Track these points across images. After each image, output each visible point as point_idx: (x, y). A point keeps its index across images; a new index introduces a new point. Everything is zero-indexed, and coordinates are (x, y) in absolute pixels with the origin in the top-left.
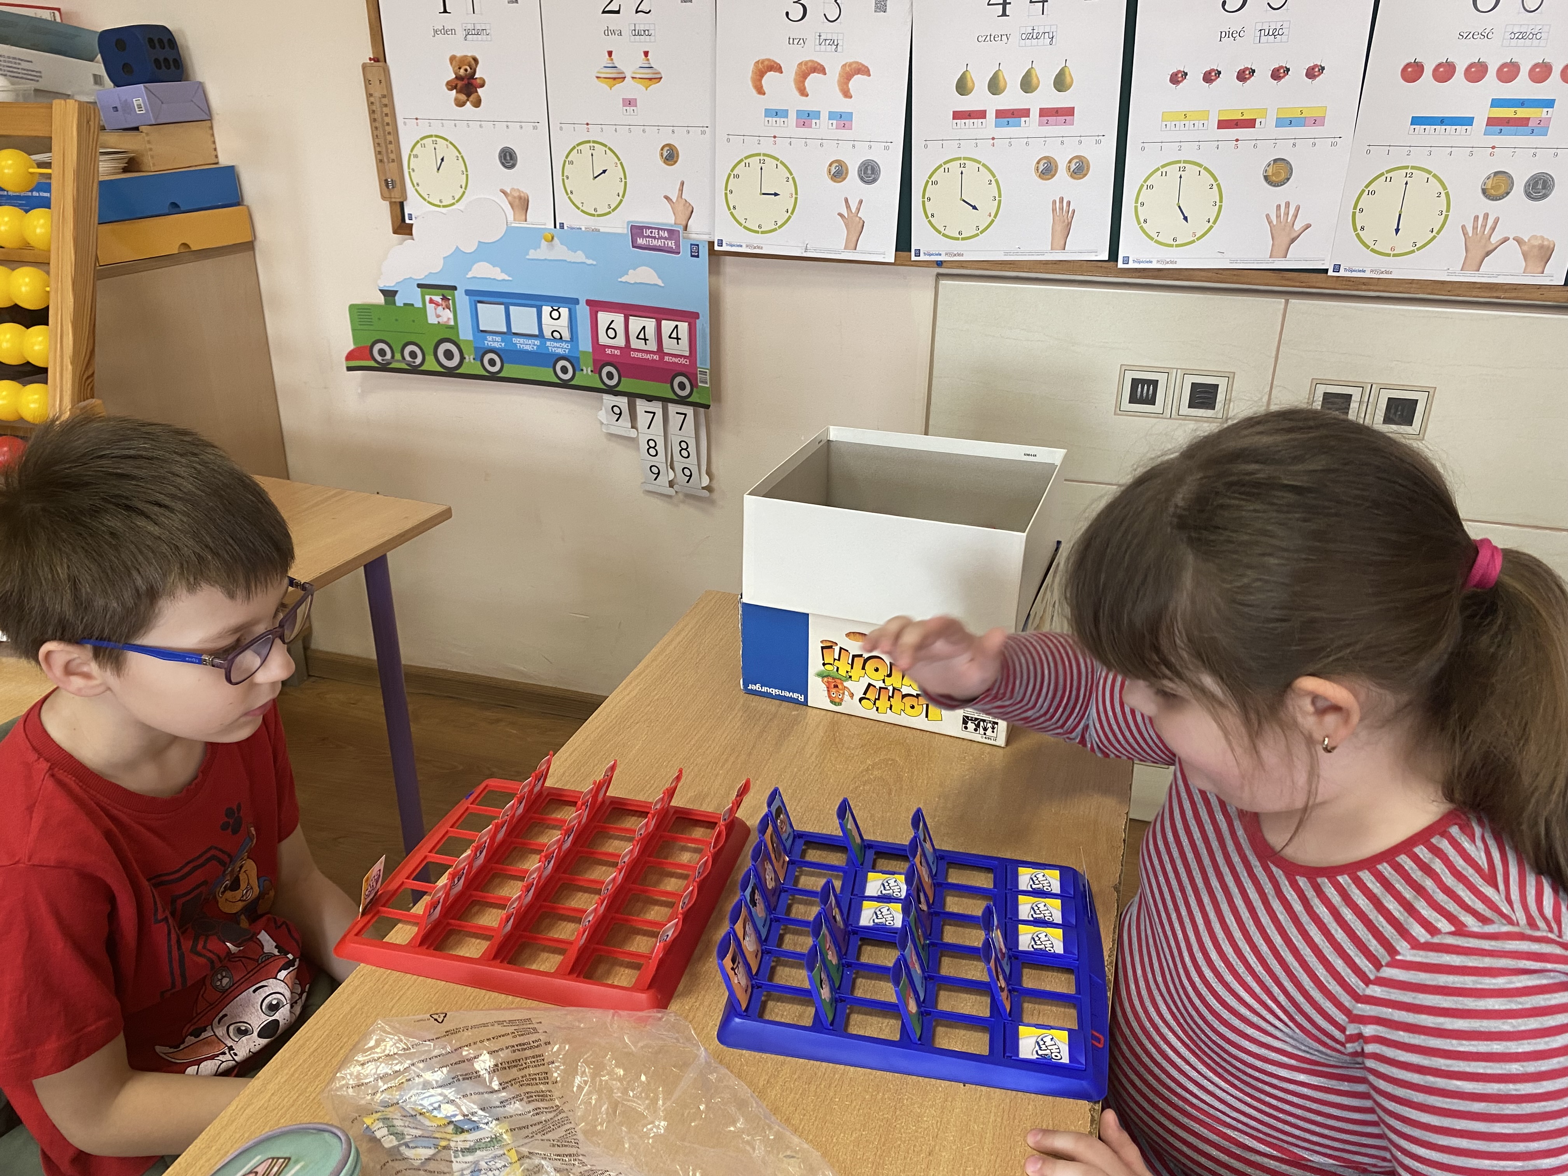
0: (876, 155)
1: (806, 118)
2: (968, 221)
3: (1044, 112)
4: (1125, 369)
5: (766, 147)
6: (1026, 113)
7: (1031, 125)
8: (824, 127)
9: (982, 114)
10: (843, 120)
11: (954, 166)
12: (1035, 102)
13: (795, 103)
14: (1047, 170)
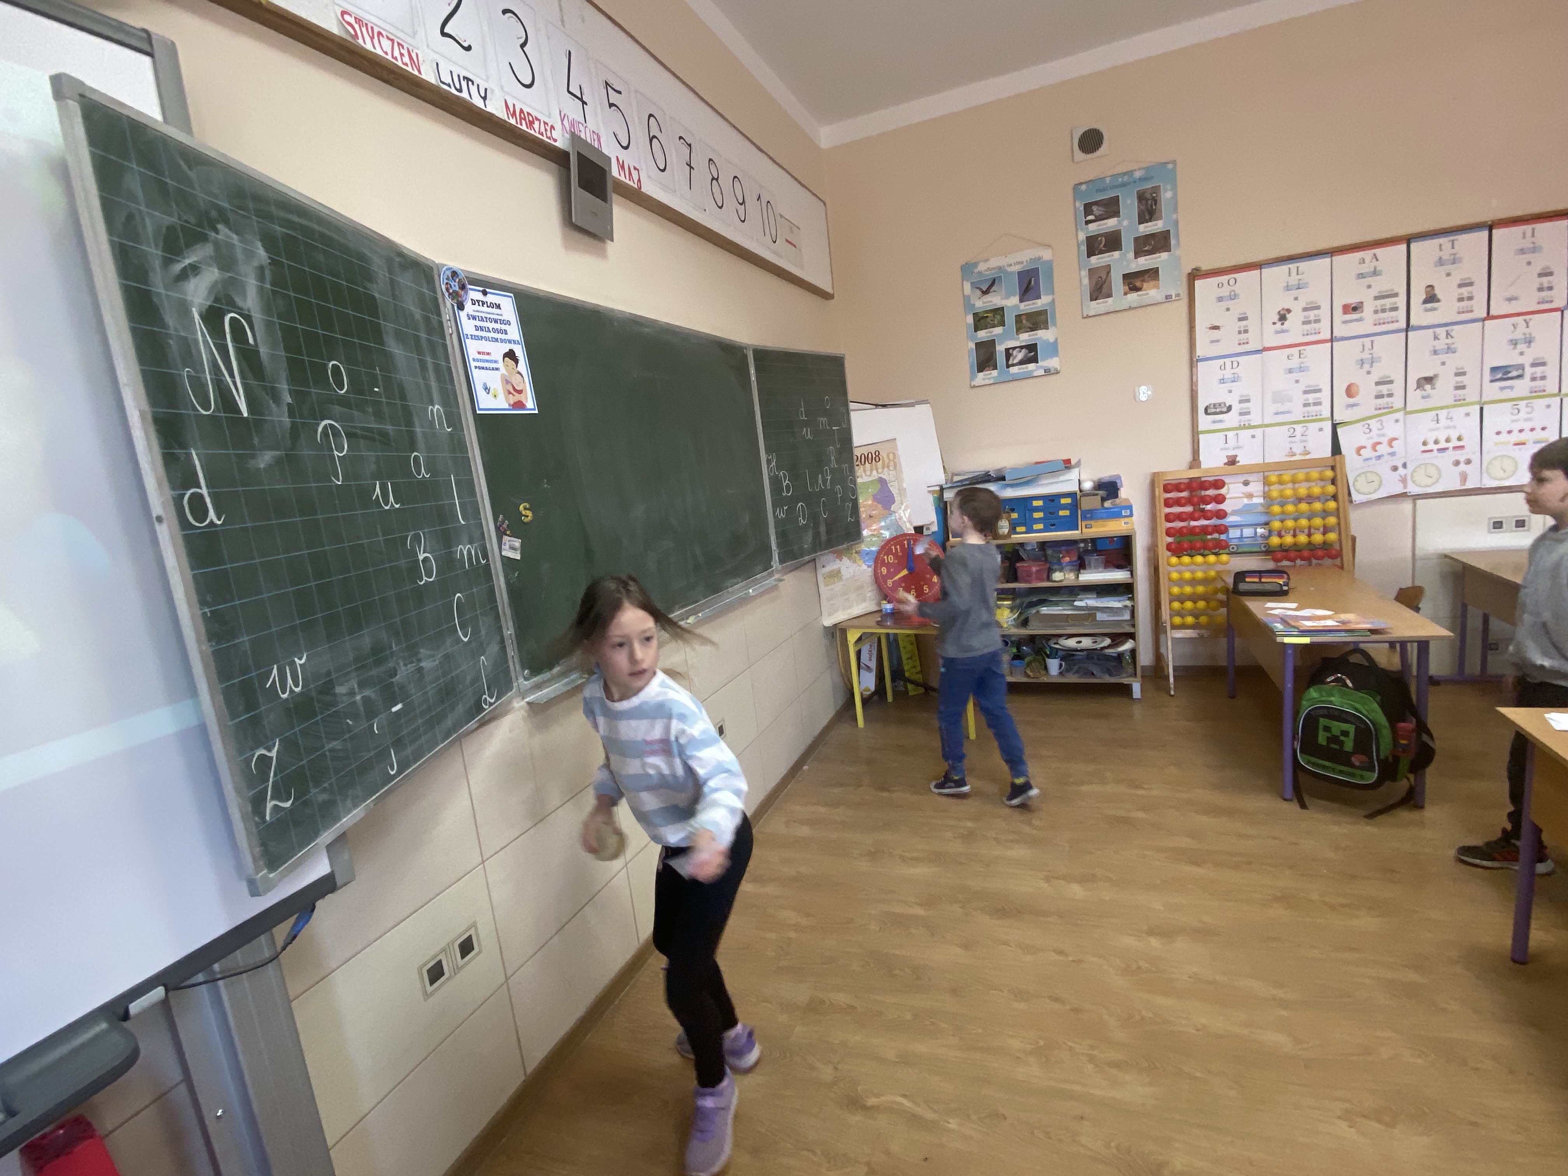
2: (1429, 481)
3: (1454, 448)
4: (1491, 518)
6: (1447, 449)
7: (1450, 451)
9: (1431, 451)
11: (1423, 467)
12: (1450, 445)
14: (1457, 463)
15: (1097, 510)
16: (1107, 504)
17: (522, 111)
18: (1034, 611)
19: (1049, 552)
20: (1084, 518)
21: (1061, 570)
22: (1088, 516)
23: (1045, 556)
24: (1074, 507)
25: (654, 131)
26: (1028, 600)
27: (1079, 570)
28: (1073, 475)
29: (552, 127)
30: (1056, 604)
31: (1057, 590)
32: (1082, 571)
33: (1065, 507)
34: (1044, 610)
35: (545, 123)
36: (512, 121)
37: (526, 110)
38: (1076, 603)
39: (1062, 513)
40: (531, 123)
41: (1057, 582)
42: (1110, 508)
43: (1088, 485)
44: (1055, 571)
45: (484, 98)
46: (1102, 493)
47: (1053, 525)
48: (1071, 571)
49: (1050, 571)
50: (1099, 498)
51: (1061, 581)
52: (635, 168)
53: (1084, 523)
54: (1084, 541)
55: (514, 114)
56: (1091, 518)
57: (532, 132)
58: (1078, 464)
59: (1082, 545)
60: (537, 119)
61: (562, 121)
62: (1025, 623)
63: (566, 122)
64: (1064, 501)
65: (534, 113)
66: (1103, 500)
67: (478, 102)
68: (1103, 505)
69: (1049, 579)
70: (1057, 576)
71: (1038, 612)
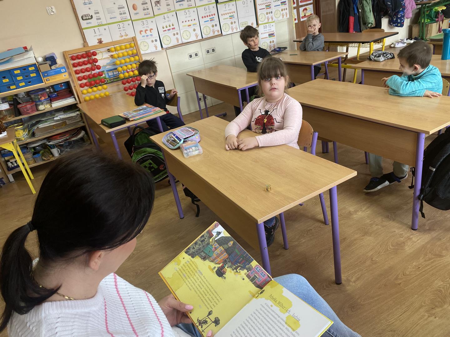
0: (156, 38)
1: (147, 36)
2: (168, 43)
3: (172, 29)
4: (188, 54)
5: (143, 40)
6: (170, 29)
8: (150, 37)
9: (166, 30)
10: (151, 35)
11: (165, 37)
13: (145, 35)
14: (174, 35)
15: (49, 71)
16: (53, 67)
18: (35, 128)
19: (33, 96)
20: (44, 76)
21: (42, 104)
22: (46, 75)
23: (31, 99)
24: (37, 71)
26: (30, 123)
27: (51, 103)
28: (31, 54)
30: (46, 121)
31: (44, 114)
32: (52, 103)
33: (32, 72)
34: (41, 126)
38: (55, 119)
39: (32, 75)
41: (42, 110)
42: (55, 69)
43: (40, 60)
44: (39, 105)
46: (49, 62)
47: (30, 82)
48: (47, 103)
49: (37, 106)
50: (48, 65)
51: (44, 110)
53: (45, 79)
54: (48, 88)
56: (48, 76)
58: (31, 49)
59: (48, 90)
62: (33, 135)
64: (30, 69)
66: (51, 66)
68: (51, 69)
69: (38, 110)
70: (41, 107)
71: (38, 127)
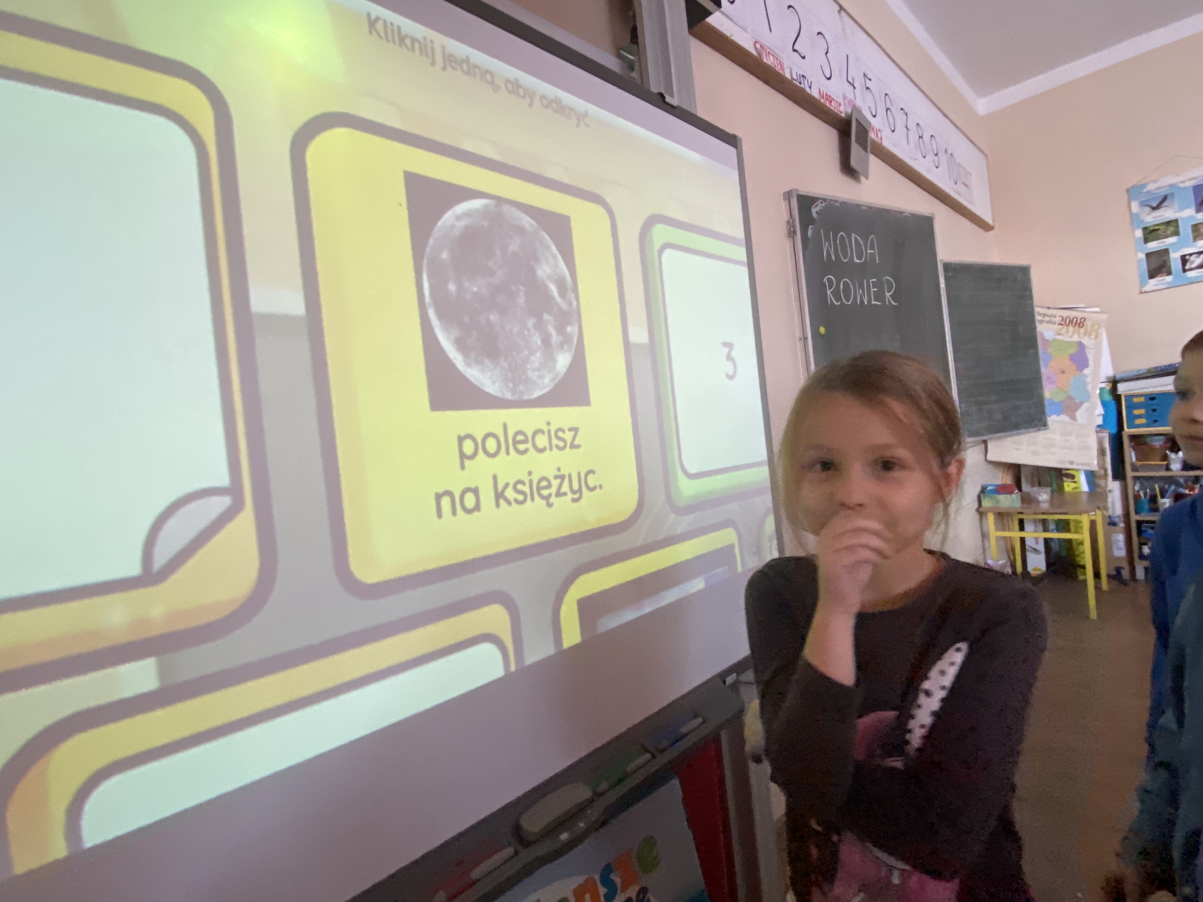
17: (826, 95)
25: (889, 105)
29: (840, 104)
35: (837, 102)
36: (822, 101)
37: (829, 94)
40: (831, 102)
45: (810, 87)
52: (879, 130)
55: (823, 97)
57: (831, 107)
60: (834, 100)
61: (844, 99)
63: (846, 100)
65: (832, 95)
67: (808, 90)
